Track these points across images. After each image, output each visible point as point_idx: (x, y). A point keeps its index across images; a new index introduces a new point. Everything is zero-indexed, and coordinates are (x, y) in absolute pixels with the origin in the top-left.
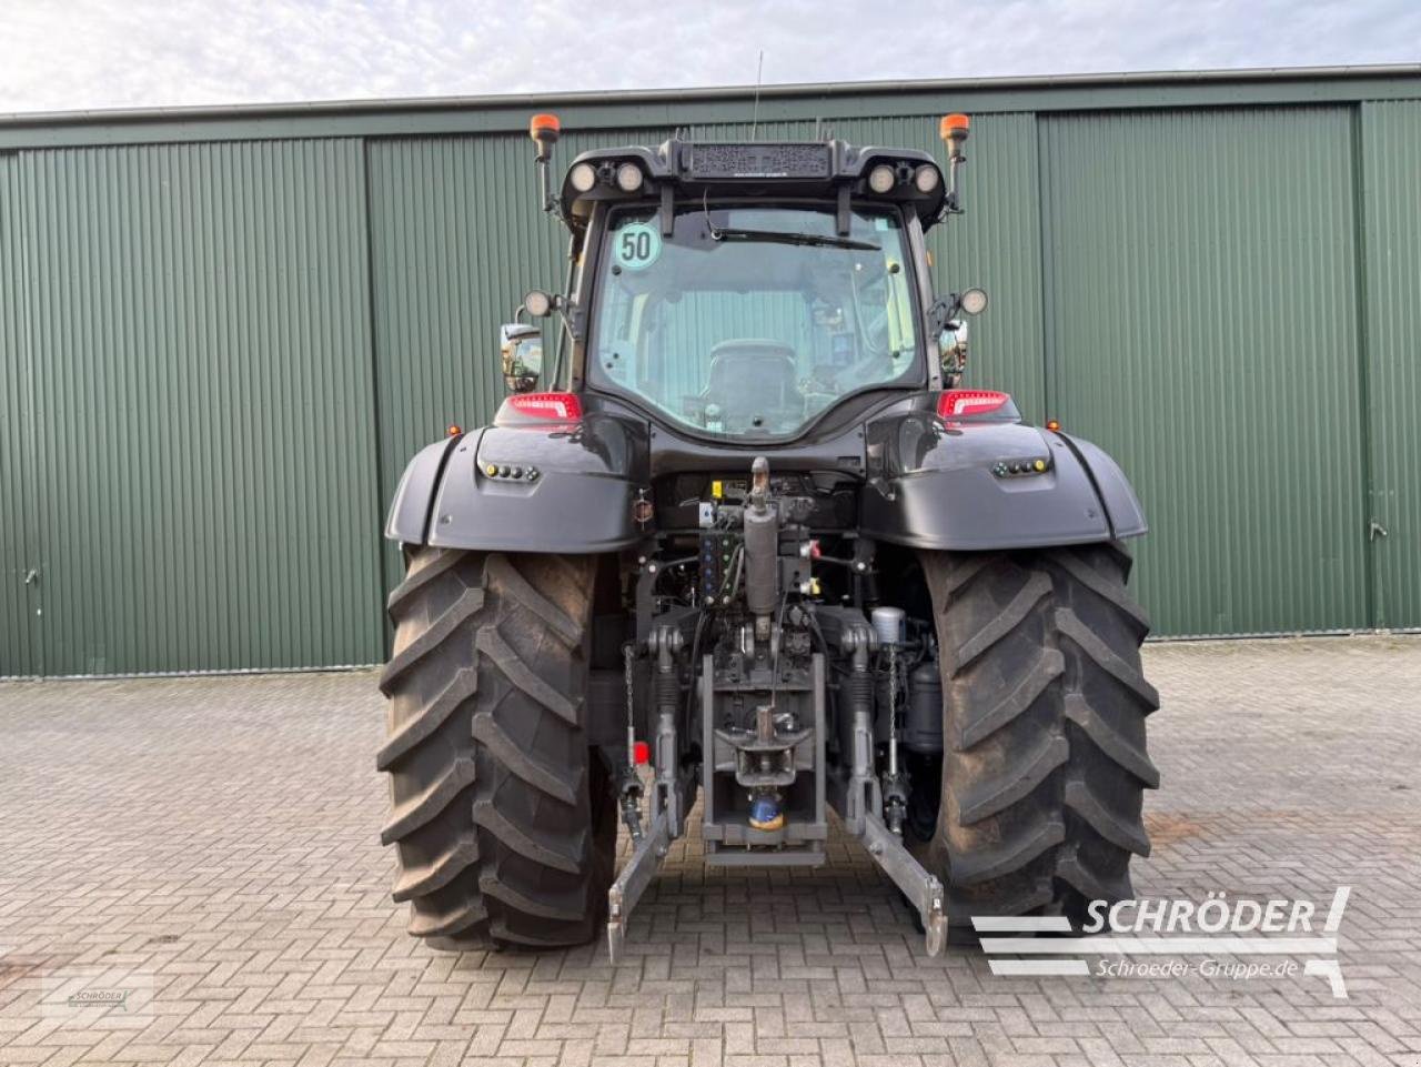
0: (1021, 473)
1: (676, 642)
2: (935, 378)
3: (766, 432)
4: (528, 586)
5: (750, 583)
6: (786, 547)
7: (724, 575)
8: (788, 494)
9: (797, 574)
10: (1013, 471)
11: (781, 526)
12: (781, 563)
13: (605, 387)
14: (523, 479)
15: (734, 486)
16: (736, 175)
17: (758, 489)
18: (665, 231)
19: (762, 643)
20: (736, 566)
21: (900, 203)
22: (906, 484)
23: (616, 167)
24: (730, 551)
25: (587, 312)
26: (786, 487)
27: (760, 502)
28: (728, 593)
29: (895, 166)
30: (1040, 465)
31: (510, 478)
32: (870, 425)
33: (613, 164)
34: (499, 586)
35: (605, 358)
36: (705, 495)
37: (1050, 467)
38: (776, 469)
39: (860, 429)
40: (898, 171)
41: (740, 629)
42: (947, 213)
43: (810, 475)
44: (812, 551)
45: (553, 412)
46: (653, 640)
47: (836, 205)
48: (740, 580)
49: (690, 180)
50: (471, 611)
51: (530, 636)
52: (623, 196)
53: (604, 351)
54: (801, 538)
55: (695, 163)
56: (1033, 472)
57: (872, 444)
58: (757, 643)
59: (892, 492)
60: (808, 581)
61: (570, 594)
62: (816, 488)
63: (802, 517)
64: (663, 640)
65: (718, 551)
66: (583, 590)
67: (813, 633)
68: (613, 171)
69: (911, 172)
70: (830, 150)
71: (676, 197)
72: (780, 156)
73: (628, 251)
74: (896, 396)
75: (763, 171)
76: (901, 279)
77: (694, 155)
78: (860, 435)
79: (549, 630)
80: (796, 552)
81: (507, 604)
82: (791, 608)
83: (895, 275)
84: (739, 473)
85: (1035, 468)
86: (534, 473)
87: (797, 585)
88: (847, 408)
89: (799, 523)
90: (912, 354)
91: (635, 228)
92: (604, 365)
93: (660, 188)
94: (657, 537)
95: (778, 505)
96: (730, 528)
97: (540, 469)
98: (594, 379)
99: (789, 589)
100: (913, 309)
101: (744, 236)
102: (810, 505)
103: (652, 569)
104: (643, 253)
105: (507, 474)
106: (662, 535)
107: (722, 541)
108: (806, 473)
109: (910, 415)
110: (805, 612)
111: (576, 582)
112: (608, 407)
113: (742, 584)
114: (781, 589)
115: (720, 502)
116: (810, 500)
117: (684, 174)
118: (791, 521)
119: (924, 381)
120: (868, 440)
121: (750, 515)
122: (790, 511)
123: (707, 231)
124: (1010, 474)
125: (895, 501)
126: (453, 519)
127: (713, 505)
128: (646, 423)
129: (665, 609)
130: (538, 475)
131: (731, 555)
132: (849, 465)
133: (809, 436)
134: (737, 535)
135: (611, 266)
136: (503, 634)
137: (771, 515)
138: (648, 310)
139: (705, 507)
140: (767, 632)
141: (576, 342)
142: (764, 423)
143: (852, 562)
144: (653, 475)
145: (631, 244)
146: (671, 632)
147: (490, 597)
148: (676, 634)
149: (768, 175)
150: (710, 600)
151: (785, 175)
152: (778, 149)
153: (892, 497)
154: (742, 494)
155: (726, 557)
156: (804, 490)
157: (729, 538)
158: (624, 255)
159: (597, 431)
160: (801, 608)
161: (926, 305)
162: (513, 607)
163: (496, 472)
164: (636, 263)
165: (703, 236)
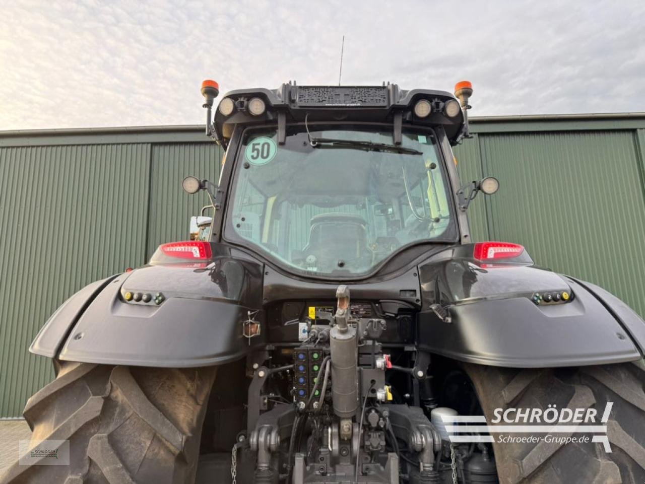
0: (552, 302)
1: (273, 442)
2: (466, 236)
3: (348, 271)
4: (143, 396)
5: (336, 391)
6: (365, 359)
7: (314, 383)
8: (364, 317)
9: (373, 382)
10: (547, 300)
11: (360, 342)
12: (360, 372)
13: (235, 240)
14: (152, 303)
15: (324, 310)
16: (327, 105)
17: (342, 311)
18: (280, 141)
19: (346, 442)
20: (323, 374)
21: (434, 126)
22: (459, 310)
23: (248, 100)
24: (318, 362)
25: (225, 191)
26: (362, 311)
27: (343, 322)
28: (317, 398)
29: (431, 101)
30: (566, 296)
31: (142, 302)
32: (422, 268)
33: (246, 99)
34: (119, 395)
35: (236, 221)
36: (303, 317)
37: (573, 297)
38: (355, 299)
39: (415, 270)
40: (433, 103)
41: (328, 428)
42: (462, 139)
43: (379, 303)
44: (386, 364)
45: (190, 254)
46: (253, 440)
47: (393, 127)
48: (327, 386)
49: (297, 108)
50: (89, 418)
51: (139, 443)
52: (252, 120)
53: (236, 217)
54: (376, 351)
55: (300, 98)
56: (562, 302)
57: (425, 282)
58: (341, 441)
59: (448, 316)
60: (383, 388)
61: (181, 401)
62: (384, 313)
63: (377, 335)
64: (262, 439)
65: (309, 362)
66: (195, 398)
67: (388, 432)
68: (246, 103)
69: (442, 104)
70: (389, 91)
71: (287, 121)
72: (355, 94)
73: (255, 154)
74: (438, 248)
75: (344, 102)
76: (437, 174)
77: (300, 93)
78: (415, 275)
79: (156, 438)
80: (372, 363)
81: (123, 411)
82: (369, 411)
83: (433, 170)
84: (328, 301)
85: (562, 299)
86: (160, 298)
87: (374, 391)
88: (404, 255)
89: (374, 340)
90: (448, 221)
91: (261, 140)
92: (235, 226)
93: (277, 115)
94: (267, 348)
95: (358, 326)
96: (319, 342)
97: (165, 295)
98: (228, 236)
99: (367, 394)
100: (447, 192)
101: (332, 144)
102: (382, 325)
103: (261, 374)
104: (265, 155)
105: (139, 299)
106: (270, 347)
107: (313, 354)
108: (377, 301)
109: (451, 260)
110: (381, 416)
111: (188, 391)
112: (235, 253)
113: (329, 389)
114: (360, 394)
115: (313, 322)
116: (383, 321)
117: (293, 105)
118: (368, 337)
119: (458, 239)
120: (422, 279)
121: (335, 333)
122: (366, 330)
123: (307, 141)
124: (544, 303)
125: (451, 324)
126: (85, 336)
127: (308, 325)
128: (262, 264)
129: (270, 406)
130: (163, 300)
131: (319, 366)
132: (408, 296)
133: (378, 275)
134: (324, 348)
135: (243, 162)
136: (113, 441)
137: (351, 334)
138: (276, 206)
139: (303, 326)
140: (350, 433)
141: (217, 210)
142: (345, 266)
143: (413, 370)
144: (265, 302)
145: (258, 150)
146: (269, 432)
147: (109, 404)
148: (273, 435)
149: (348, 105)
150: (302, 405)
151: (359, 105)
152: (355, 90)
153: (449, 320)
154: (329, 316)
155: (316, 368)
156: (376, 314)
157: (318, 351)
158: (253, 157)
159: (223, 269)
160: (377, 411)
161: (456, 189)
162: (127, 415)
163: (131, 298)
164: (260, 161)
165: (305, 144)
